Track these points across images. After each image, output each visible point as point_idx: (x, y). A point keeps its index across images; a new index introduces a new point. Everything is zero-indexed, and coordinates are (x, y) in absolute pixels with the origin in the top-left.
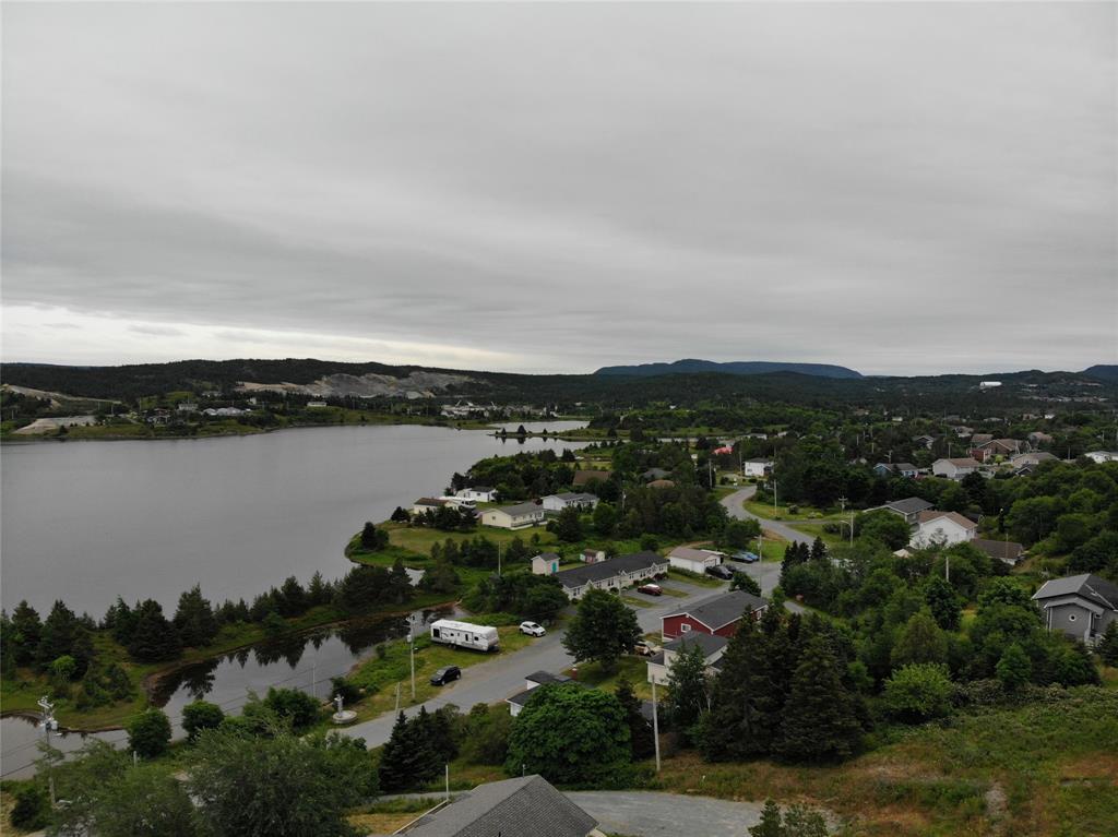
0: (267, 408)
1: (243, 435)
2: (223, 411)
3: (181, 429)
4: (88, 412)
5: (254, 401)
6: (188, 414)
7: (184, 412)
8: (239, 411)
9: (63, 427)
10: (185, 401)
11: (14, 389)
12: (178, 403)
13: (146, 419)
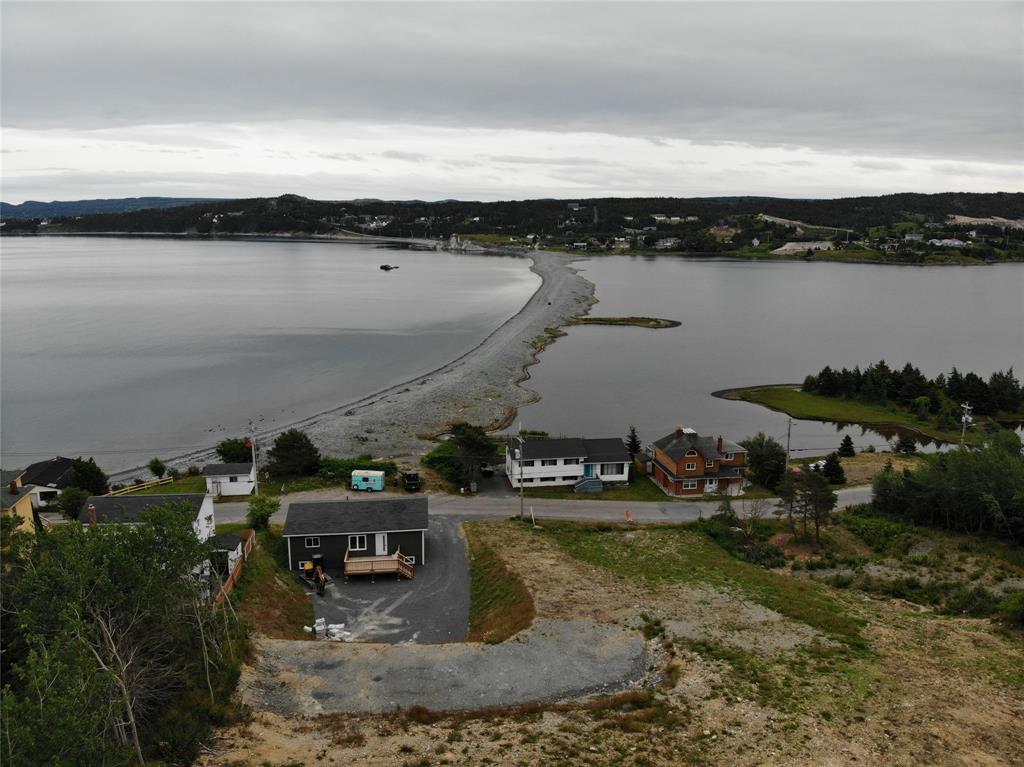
0: (987, 241)
1: (964, 265)
2: (946, 242)
3: (909, 256)
4: (827, 238)
5: (973, 234)
6: (915, 244)
7: (912, 241)
8: (961, 243)
9: (810, 250)
10: (910, 231)
11: (767, 218)
12: (904, 233)
13: (878, 246)
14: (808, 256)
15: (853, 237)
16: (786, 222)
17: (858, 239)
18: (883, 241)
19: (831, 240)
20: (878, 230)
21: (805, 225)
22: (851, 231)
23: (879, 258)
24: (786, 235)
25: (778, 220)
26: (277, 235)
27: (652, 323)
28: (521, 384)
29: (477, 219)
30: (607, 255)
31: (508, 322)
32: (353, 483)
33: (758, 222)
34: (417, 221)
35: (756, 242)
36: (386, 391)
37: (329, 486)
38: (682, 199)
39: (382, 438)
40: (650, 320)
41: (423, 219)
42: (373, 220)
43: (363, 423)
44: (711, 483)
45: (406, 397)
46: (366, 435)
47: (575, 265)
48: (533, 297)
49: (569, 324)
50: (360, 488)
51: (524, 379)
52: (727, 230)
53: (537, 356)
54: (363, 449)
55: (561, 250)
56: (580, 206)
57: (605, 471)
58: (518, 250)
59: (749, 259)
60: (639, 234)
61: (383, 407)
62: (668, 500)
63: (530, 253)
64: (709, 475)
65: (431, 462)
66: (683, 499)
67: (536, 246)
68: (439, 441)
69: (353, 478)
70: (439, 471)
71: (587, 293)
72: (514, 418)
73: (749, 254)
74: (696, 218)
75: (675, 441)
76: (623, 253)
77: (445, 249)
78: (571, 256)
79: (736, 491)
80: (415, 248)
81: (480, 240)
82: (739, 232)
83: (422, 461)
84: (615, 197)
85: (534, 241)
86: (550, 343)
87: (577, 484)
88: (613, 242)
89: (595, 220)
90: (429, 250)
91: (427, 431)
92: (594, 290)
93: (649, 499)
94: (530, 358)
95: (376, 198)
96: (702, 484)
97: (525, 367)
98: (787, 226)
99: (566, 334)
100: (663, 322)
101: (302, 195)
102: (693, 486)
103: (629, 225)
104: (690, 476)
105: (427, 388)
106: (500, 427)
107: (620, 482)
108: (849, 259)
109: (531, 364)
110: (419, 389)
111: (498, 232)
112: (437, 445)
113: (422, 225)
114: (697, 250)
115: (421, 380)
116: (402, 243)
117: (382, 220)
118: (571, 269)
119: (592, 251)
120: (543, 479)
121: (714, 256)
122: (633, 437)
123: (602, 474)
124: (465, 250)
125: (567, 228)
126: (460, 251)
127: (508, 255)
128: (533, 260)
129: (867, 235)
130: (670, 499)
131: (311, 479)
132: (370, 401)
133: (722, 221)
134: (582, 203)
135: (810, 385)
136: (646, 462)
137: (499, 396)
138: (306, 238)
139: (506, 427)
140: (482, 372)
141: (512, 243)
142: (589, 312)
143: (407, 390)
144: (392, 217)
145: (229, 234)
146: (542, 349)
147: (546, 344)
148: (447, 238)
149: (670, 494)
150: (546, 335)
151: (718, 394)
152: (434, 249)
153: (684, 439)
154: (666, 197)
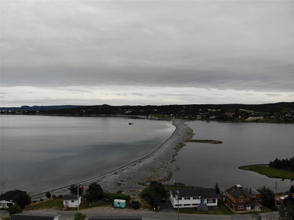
3: (288, 121)
7: (288, 116)
9: (257, 119)
10: (287, 113)
11: (242, 110)
12: (285, 114)
13: (278, 118)
14: (257, 121)
15: (270, 115)
16: (248, 111)
17: (271, 116)
18: (279, 116)
19: (263, 116)
20: (277, 113)
21: (254, 112)
22: (269, 113)
23: (279, 122)
24: (249, 115)
25: (246, 111)
26: (101, 115)
27: (213, 142)
28: (173, 163)
29: (156, 110)
30: (195, 120)
31: (166, 140)
32: (115, 205)
33: (240, 111)
34: (139, 111)
35: (240, 117)
36: (128, 165)
37: (106, 205)
38: (216, 105)
39: (126, 183)
40: (212, 141)
41: (141, 110)
42: (127, 111)
43: (120, 177)
44: (248, 206)
45: (135, 167)
46: (121, 182)
47: (186, 123)
48: (174, 133)
49: (186, 142)
50: (117, 206)
51: (174, 161)
52: (231, 113)
53: (177, 152)
54: (119, 188)
55: (181, 119)
56: (185, 106)
57: (209, 202)
58: (168, 119)
59: (238, 122)
60: (204, 114)
61: (127, 171)
62: (233, 214)
63: (172, 120)
64: (247, 204)
65: (143, 196)
66: (239, 213)
67: (173, 118)
68: (145, 185)
69: (115, 203)
70: (146, 200)
71: (191, 132)
72: (171, 176)
73: (238, 120)
74: (221, 110)
75: (234, 190)
76: (199, 120)
77: (147, 119)
78: (184, 120)
79: (258, 209)
80: (139, 118)
81: (157, 116)
82: (234, 114)
83: (140, 195)
84: (195, 104)
85: (173, 116)
86: (181, 148)
87: (199, 207)
88: (196, 116)
89: (190, 111)
90: (142, 119)
91: (141, 181)
92: (192, 131)
93: (226, 213)
94: (175, 153)
95: (128, 105)
96: (245, 207)
97: (173, 157)
98: (249, 112)
99: (186, 145)
100: (217, 142)
101: (109, 105)
102: (242, 208)
103: (200, 112)
104: (241, 204)
105: (141, 164)
106: (167, 180)
107: (214, 206)
108: (270, 122)
109: (175, 156)
110: (139, 164)
111: (162, 114)
112: (145, 187)
113: (141, 112)
114: (222, 119)
115: (139, 161)
116: (135, 117)
117: (130, 111)
118: (184, 124)
119: (190, 119)
120: (185, 205)
121: (228, 121)
122: (217, 187)
123: (207, 203)
124: (153, 119)
125: (182, 113)
126: (151, 119)
127: (165, 120)
128: (173, 121)
129: (274, 115)
130: (234, 213)
131: (100, 201)
132: (123, 169)
133: (229, 111)
134: (186, 106)
135: (271, 165)
136: (223, 197)
137: (166, 167)
138: (109, 116)
139: (169, 180)
140: (159, 158)
141: (166, 117)
142: (192, 138)
143: (135, 164)
144: (133, 110)
145: (88, 115)
146: (178, 150)
147: (179, 148)
148: (148, 115)
149: (234, 211)
150: (179, 145)
151: (241, 168)
152: (144, 118)
153: (238, 189)
154: (211, 104)
